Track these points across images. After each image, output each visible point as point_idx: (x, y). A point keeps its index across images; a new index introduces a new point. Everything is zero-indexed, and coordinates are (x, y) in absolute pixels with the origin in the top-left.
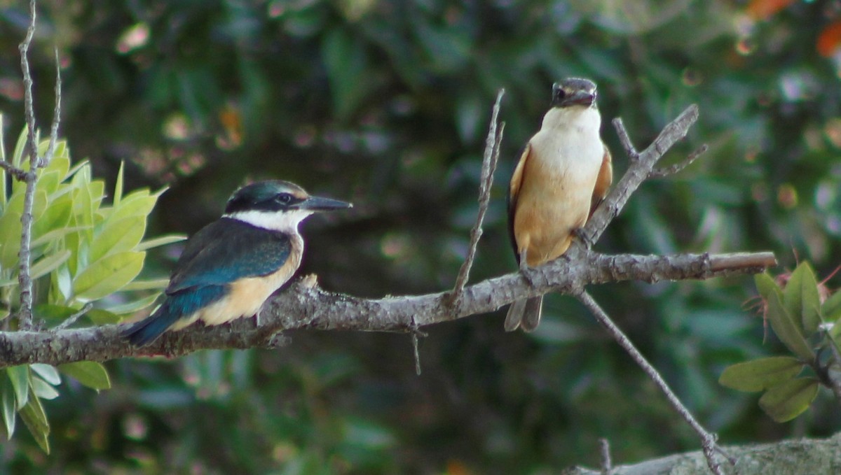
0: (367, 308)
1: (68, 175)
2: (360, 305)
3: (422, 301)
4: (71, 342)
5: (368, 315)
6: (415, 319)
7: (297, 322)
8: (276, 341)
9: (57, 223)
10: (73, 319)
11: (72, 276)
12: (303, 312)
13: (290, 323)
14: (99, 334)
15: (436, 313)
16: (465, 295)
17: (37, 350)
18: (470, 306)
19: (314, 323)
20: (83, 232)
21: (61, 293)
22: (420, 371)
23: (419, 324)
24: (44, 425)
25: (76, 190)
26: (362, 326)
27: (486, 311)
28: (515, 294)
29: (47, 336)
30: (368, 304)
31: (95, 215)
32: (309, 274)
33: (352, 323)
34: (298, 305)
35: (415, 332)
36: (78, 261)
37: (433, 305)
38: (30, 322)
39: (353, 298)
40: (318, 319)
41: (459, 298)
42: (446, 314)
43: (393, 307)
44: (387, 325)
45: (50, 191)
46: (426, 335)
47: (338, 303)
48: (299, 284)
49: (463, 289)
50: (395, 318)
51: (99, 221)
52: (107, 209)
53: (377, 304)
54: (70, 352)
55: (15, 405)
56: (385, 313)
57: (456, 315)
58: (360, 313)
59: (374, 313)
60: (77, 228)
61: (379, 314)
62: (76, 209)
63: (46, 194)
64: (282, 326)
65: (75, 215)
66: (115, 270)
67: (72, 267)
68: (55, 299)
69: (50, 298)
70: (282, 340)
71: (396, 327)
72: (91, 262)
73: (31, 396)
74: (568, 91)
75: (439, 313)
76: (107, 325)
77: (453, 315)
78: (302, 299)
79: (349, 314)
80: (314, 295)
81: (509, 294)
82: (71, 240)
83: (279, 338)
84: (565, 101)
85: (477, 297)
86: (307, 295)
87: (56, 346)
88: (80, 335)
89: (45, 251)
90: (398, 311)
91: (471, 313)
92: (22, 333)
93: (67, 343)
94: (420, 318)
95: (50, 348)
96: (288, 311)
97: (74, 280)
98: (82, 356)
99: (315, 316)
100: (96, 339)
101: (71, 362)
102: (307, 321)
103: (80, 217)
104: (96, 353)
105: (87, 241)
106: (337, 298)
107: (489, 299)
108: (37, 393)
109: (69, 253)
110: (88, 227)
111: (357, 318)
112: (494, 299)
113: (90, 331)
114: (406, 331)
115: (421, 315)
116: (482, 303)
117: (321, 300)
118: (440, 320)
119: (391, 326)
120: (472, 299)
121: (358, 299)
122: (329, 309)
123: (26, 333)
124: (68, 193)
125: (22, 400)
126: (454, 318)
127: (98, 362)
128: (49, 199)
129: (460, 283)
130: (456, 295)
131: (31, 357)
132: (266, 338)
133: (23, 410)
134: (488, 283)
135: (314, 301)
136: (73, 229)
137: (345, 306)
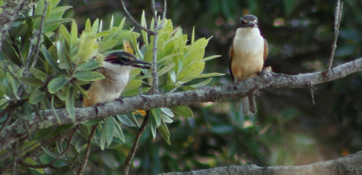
0: (292, 79)
1: (173, 32)
2: (289, 78)
3: (314, 75)
4: (174, 98)
5: (292, 82)
6: (311, 82)
7: (264, 86)
8: (256, 94)
9: (169, 52)
10: (175, 89)
11: (176, 73)
12: (266, 82)
13: (261, 86)
14: (185, 95)
15: (319, 80)
16: (331, 72)
17: (161, 102)
18: (333, 76)
19: (271, 86)
20: (180, 56)
21: (172, 80)
22: (314, 103)
23: (313, 84)
24: (168, 133)
25: (176, 39)
26: (290, 86)
27: (339, 78)
28: (351, 70)
29: (164, 96)
30: (292, 77)
31: (184, 48)
32: (268, 66)
33: (286, 85)
34: (264, 79)
35: (312, 88)
36: (178, 68)
37: (318, 76)
38: (158, 91)
39: (286, 75)
40: (272, 84)
41: (329, 73)
42: (324, 80)
43: (302, 78)
44: (300, 85)
45: (165, 40)
46: (316, 88)
47: (280, 77)
48: (264, 71)
49: (330, 69)
50: (303, 82)
51: (186, 51)
52: (189, 46)
53: (296, 77)
54: (174, 102)
55: (156, 126)
56: (299, 80)
57: (328, 80)
58: (289, 81)
59: (295, 81)
60: (177, 54)
61: (297, 81)
62: (176, 46)
63: (163, 41)
64: (258, 88)
65: (176, 49)
66: (193, 70)
67: (176, 70)
68: (170, 83)
69: (168, 83)
70: (258, 93)
71: (304, 86)
72: (183, 67)
73: (162, 122)
74: (245, 21)
75: (321, 79)
76: (188, 91)
77: (326, 80)
78: (266, 76)
79: (285, 82)
80: (270, 75)
81: (348, 71)
82: (175, 59)
83: (257, 93)
84: (244, 25)
85: (336, 72)
86: (268, 75)
87: (168, 100)
88: (178, 95)
89: (165, 64)
90: (304, 79)
91: (334, 79)
92: (155, 96)
93: (173, 99)
94: (313, 82)
95: (166, 101)
96: (260, 82)
97: (177, 74)
98: (179, 104)
99: (271, 83)
100: (184, 96)
101: (175, 106)
102: (268, 85)
103: (178, 50)
104: (184, 102)
105: (181, 59)
106: (280, 75)
107: (340, 73)
108: (164, 121)
109: (174, 64)
110: (181, 53)
111: (288, 83)
112: (342, 73)
113: (182, 93)
114: (308, 87)
115: (314, 81)
116: (338, 75)
117: (273, 77)
118: (322, 82)
119: (302, 86)
120: (334, 73)
121: (288, 76)
122: (277, 80)
123: (156, 95)
124: (173, 40)
125: (159, 124)
126: (327, 81)
127: (186, 105)
128: (165, 43)
129: (328, 67)
130: (327, 72)
131: (159, 105)
132: (252, 93)
133: (159, 128)
134: (340, 66)
135: (271, 77)
136: (175, 55)
137: (283, 79)
